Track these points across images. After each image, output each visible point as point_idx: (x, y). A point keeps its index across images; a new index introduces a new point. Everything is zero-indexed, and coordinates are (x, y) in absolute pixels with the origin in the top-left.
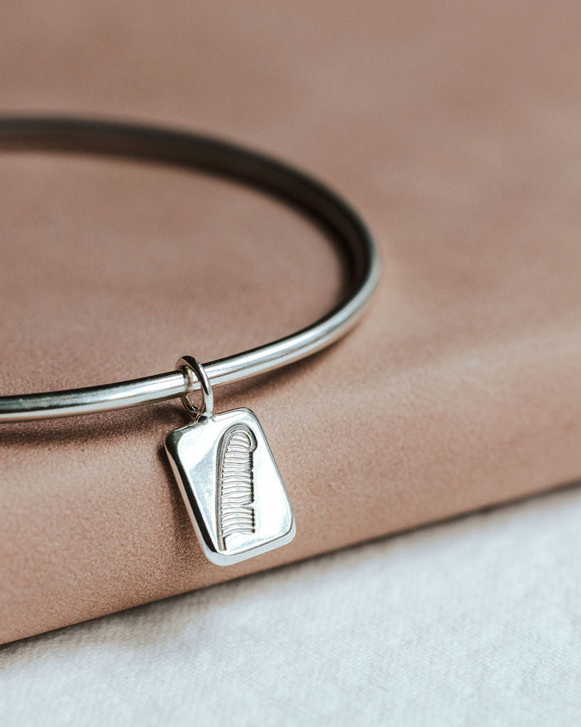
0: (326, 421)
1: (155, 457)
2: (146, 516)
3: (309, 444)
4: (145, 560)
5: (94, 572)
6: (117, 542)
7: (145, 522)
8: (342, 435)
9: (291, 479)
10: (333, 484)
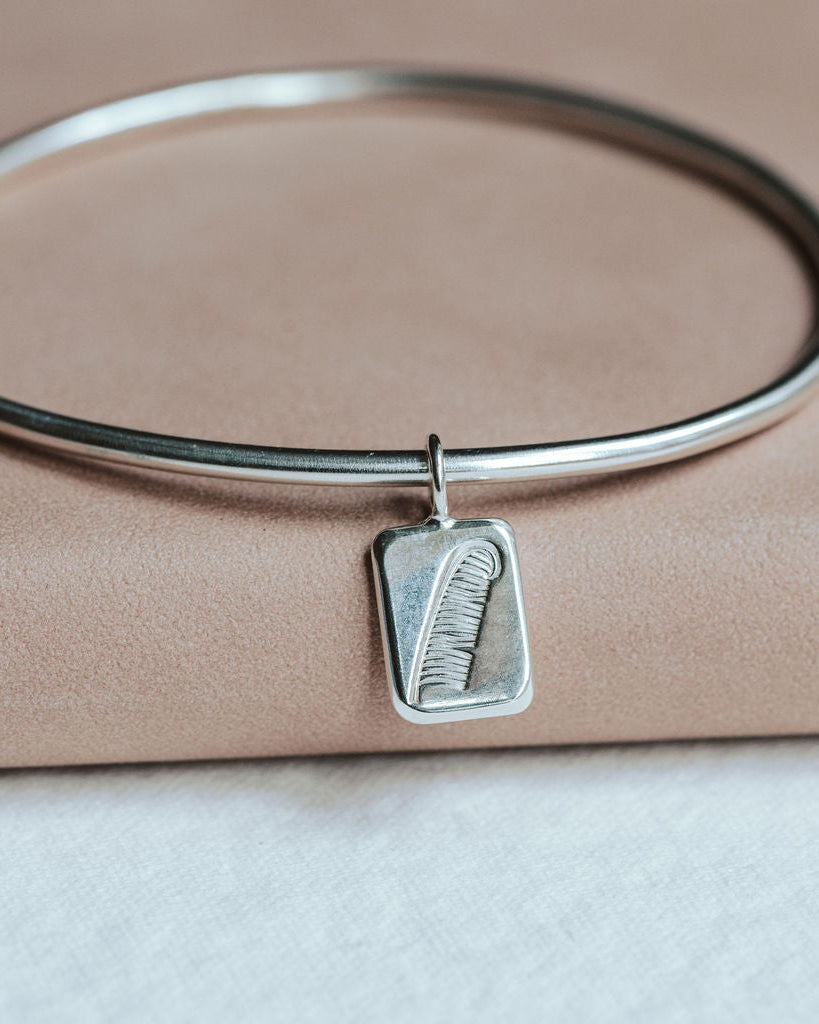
0: (625, 562)
1: (360, 559)
2: (330, 634)
3: (592, 588)
4: (321, 693)
5: (243, 693)
6: (282, 661)
7: (326, 642)
8: (643, 585)
9: (555, 629)
10: (619, 649)
